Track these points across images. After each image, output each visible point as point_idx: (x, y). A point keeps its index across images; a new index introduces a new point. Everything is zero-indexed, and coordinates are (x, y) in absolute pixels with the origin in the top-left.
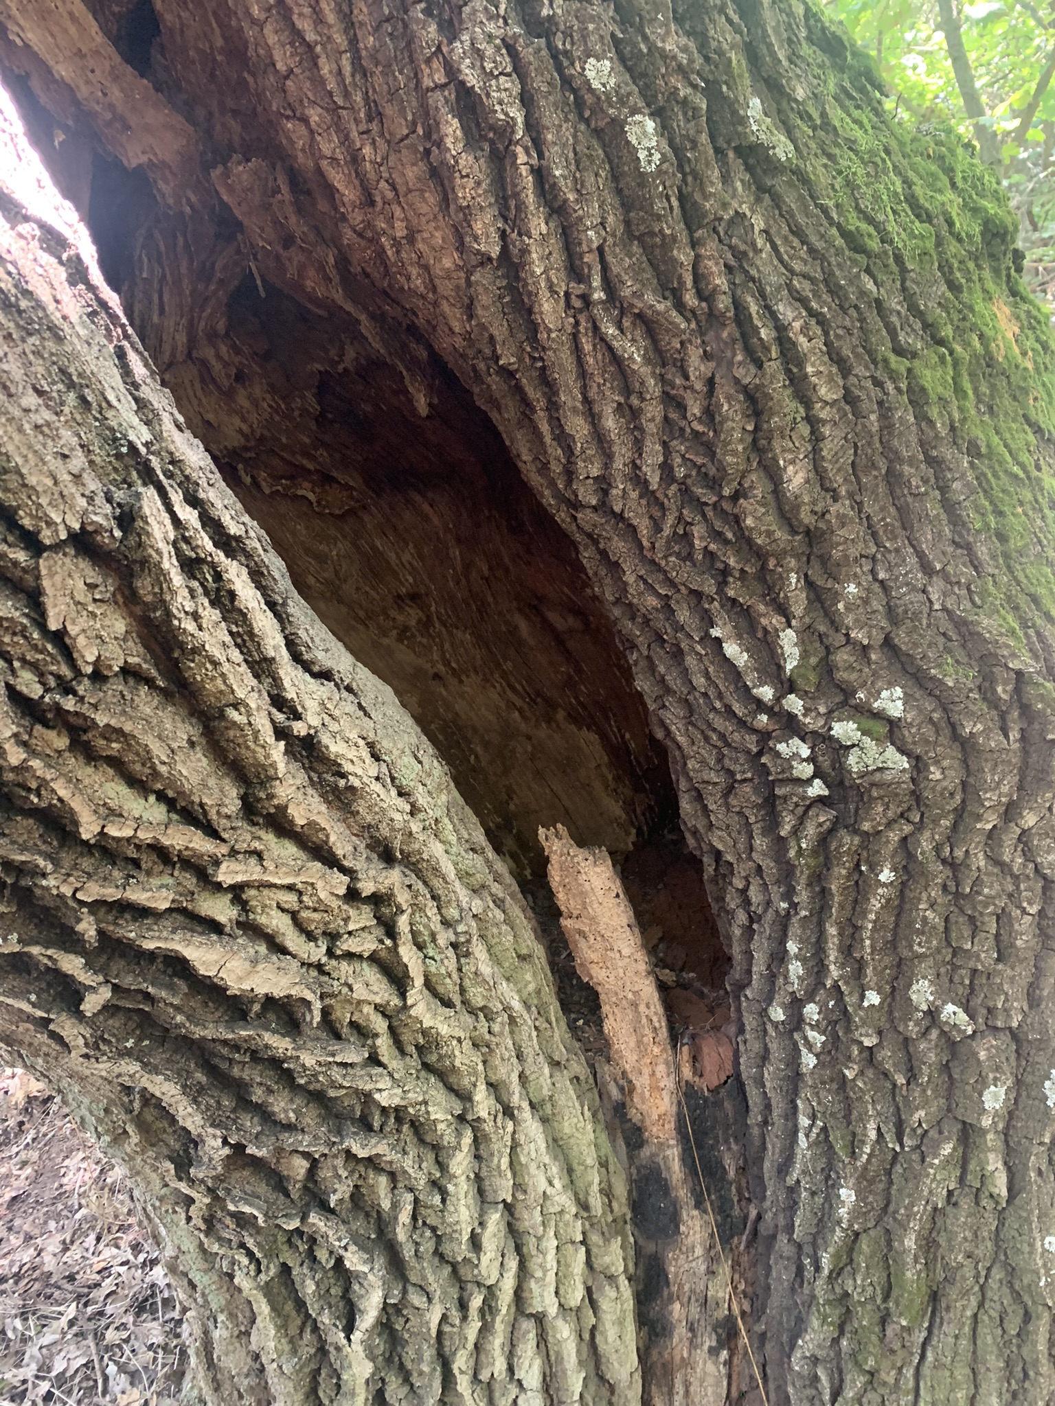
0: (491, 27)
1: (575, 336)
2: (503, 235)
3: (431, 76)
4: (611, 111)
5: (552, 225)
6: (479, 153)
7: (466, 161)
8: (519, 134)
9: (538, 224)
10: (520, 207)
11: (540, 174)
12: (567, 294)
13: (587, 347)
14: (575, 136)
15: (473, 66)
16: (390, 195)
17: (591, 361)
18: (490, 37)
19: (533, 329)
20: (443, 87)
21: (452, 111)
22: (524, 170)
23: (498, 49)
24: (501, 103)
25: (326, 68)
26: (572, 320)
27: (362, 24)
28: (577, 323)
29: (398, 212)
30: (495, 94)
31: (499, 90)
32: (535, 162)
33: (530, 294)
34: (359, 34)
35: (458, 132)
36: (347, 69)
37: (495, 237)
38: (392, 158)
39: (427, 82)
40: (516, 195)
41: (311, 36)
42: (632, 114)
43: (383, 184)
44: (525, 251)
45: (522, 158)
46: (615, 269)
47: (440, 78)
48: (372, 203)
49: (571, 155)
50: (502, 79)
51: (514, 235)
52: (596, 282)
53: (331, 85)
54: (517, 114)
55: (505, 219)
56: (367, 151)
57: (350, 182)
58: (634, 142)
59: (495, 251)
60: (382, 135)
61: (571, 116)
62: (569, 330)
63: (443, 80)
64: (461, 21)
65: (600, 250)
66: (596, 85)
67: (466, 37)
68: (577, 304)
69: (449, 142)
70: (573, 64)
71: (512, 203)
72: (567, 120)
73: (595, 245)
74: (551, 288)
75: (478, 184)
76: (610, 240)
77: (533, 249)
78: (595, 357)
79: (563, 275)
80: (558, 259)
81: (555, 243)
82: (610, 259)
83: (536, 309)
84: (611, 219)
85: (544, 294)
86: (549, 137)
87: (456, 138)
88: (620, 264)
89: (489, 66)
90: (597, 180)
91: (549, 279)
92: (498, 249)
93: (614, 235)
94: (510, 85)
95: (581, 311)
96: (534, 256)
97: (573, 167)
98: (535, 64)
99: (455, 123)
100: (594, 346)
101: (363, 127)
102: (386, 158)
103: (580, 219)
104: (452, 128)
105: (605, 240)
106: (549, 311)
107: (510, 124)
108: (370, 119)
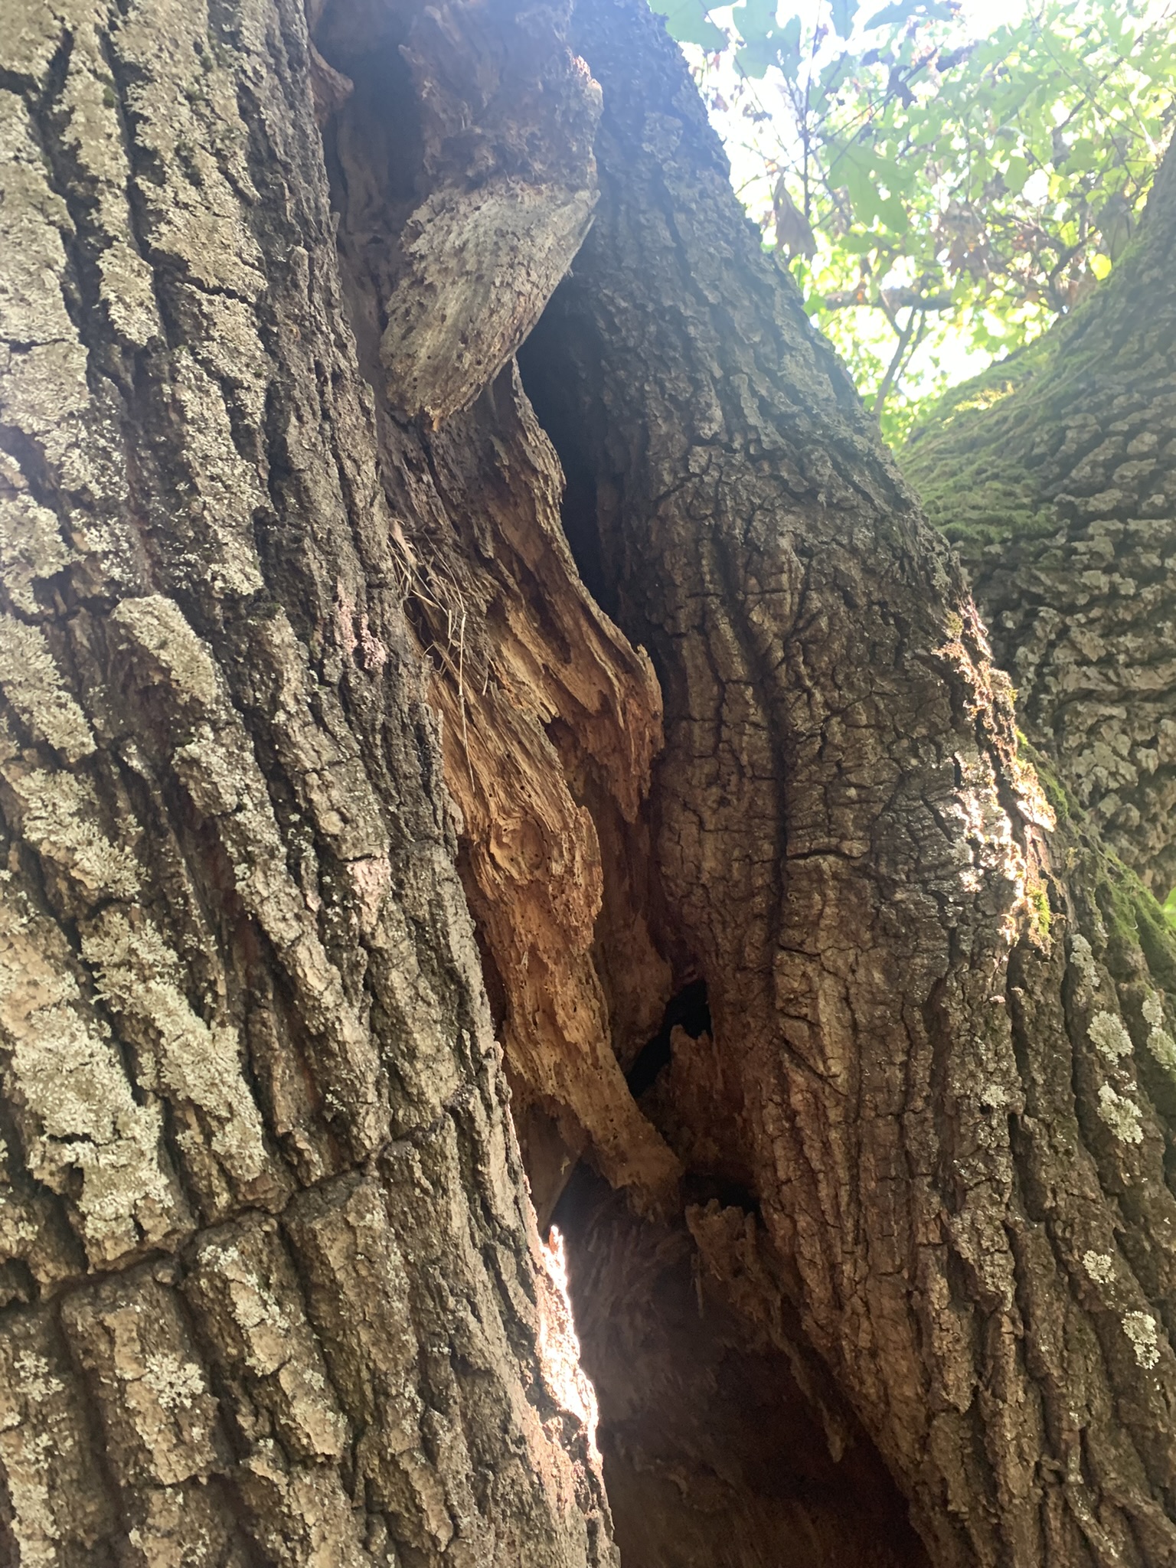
0: (992, 1211)
1: (1041, 1508)
2: (975, 1391)
3: (926, 1234)
4: (1108, 1303)
5: (1031, 1396)
6: (962, 1313)
7: (948, 1317)
8: (1008, 1307)
9: (1016, 1391)
10: (999, 1370)
11: (1025, 1345)
12: (1038, 1465)
13: (1055, 1524)
14: (1066, 1317)
15: (970, 1241)
16: (861, 1310)
17: (1057, 1539)
18: (990, 1220)
19: (993, 1487)
20: (935, 1246)
21: (941, 1270)
22: (1007, 1339)
23: (997, 1229)
24: (993, 1276)
25: (824, 1191)
26: (1040, 1492)
27: (866, 1169)
28: (1046, 1495)
29: (865, 1325)
30: (989, 1269)
31: (992, 1264)
32: (1020, 1332)
33: (995, 1454)
34: (862, 1175)
35: (945, 1291)
36: (844, 1198)
37: (966, 1391)
38: (870, 1283)
39: (921, 1239)
40: (995, 1358)
41: (816, 1165)
42: (1131, 1310)
43: (855, 1300)
44: (998, 1414)
45: (1007, 1327)
46: (1098, 1456)
47: (935, 1237)
48: (841, 1308)
49: (1060, 1333)
50: (997, 1256)
51: (988, 1394)
52: (1074, 1463)
53: (826, 1206)
54: (1008, 1289)
55: (980, 1376)
56: (847, 1268)
57: (822, 1282)
58: (1131, 1336)
59: (965, 1405)
60: (865, 1258)
61: (1064, 1296)
62: (1036, 1500)
63: (937, 1241)
64: (964, 1201)
65: (1083, 1432)
66: (1094, 1275)
67: (967, 1216)
68: (1051, 1478)
69: (934, 1297)
70: (1071, 1251)
71: (990, 1364)
72: (1059, 1299)
73: (1078, 1427)
74: (1021, 1455)
75: (958, 1341)
76: (1095, 1426)
77: (1007, 1413)
78: (1063, 1537)
79: (1036, 1444)
80: (1033, 1427)
81: (1031, 1414)
82: (1093, 1444)
83: (1001, 1470)
84: (1097, 1403)
85: (1012, 1458)
86: (1039, 1313)
87: (941, 1295)
88: (1104, 1453)
89: (985, 1244)
90: (1087, 1363)
91: (1019, 1446)
92: (967, 1404)
93: (1099, 1420)
94: (1004, 1262)
95: (1051, 1485)
96: (1007, 1420)
97: (1061, 1345)
98: (1032, 1247)
99: (944, 1282)
100: (1063, 1524)
101: (848, 1248)
102: (864, 1279)
103: (1063, 1396)
104: (939, 1286)
105: (1089, 1424)
106: (1015, 1476)
107: (1001, 1297)
108: (856, 1242)
